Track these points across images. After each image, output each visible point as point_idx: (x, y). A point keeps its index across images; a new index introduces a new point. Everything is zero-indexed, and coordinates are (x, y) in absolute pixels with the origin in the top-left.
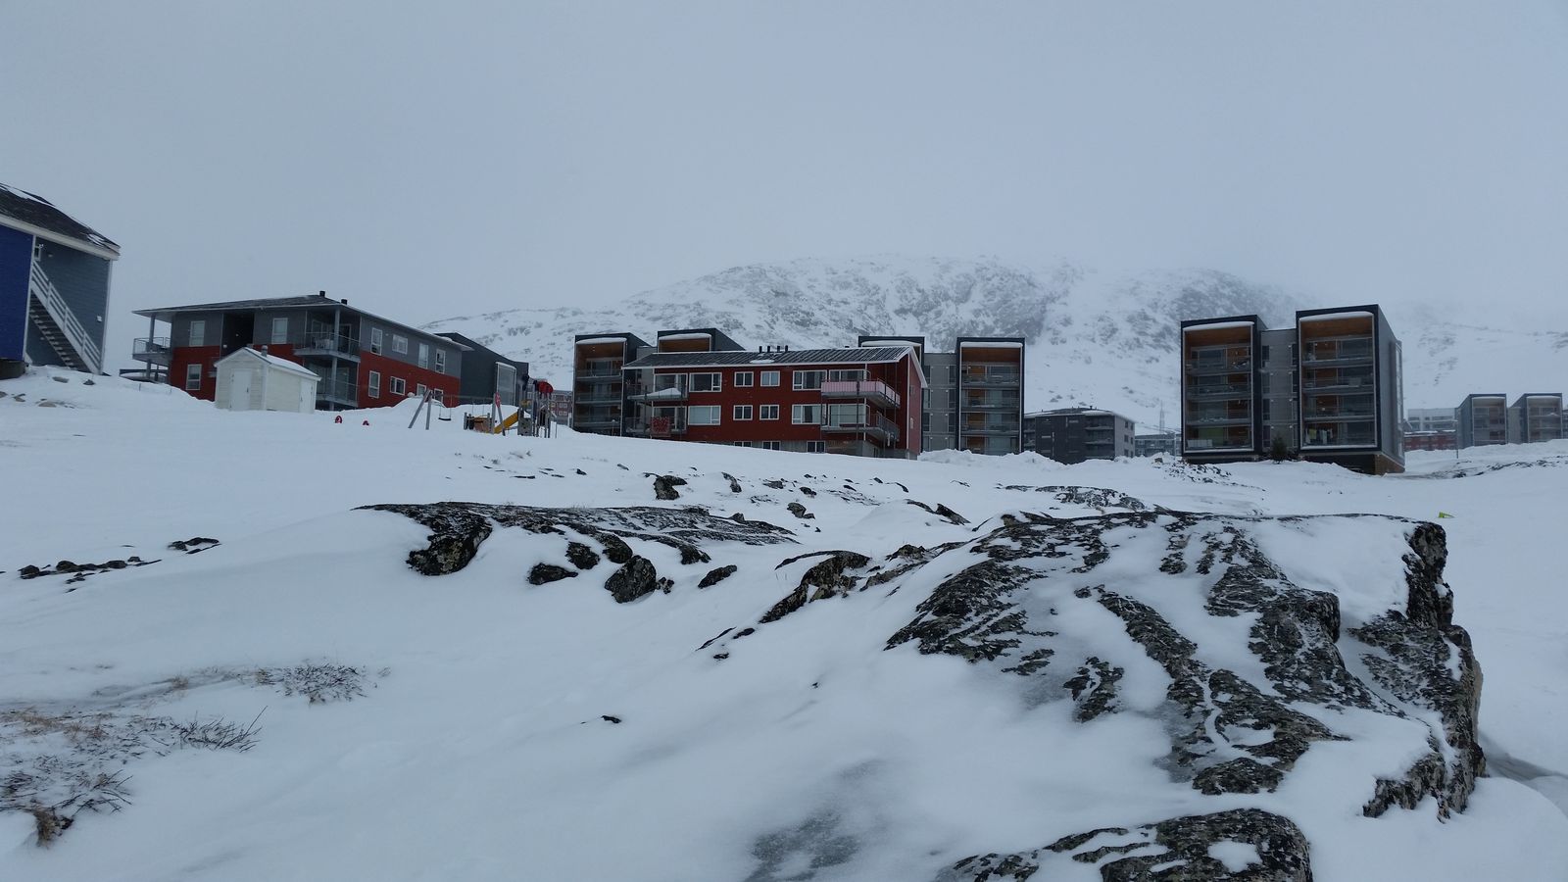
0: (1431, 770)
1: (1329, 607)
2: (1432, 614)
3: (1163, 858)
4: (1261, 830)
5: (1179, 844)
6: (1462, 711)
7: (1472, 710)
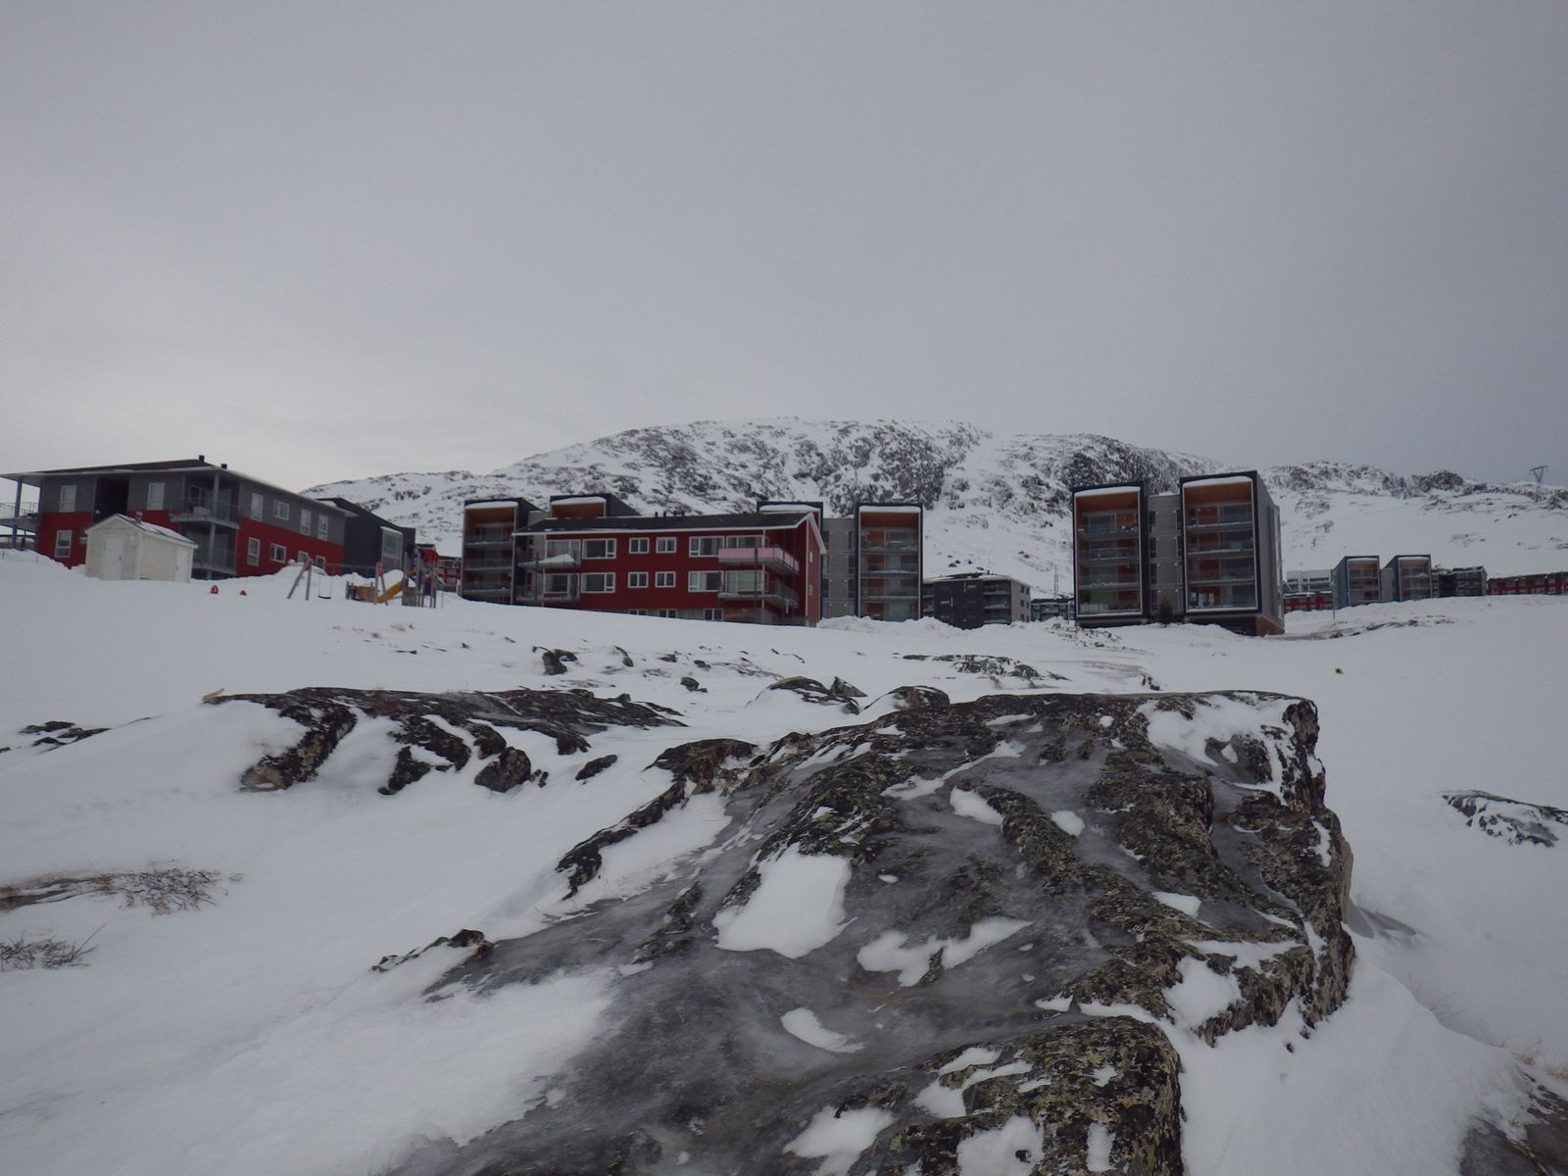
0: (1300, 964)
1: (1203, 792)
2: (1304, 792)
3: (1030, 1076)
4: (1129, 1042)
5: (1047, 1060)
6: (1331, 900)
7: (1341, 896)
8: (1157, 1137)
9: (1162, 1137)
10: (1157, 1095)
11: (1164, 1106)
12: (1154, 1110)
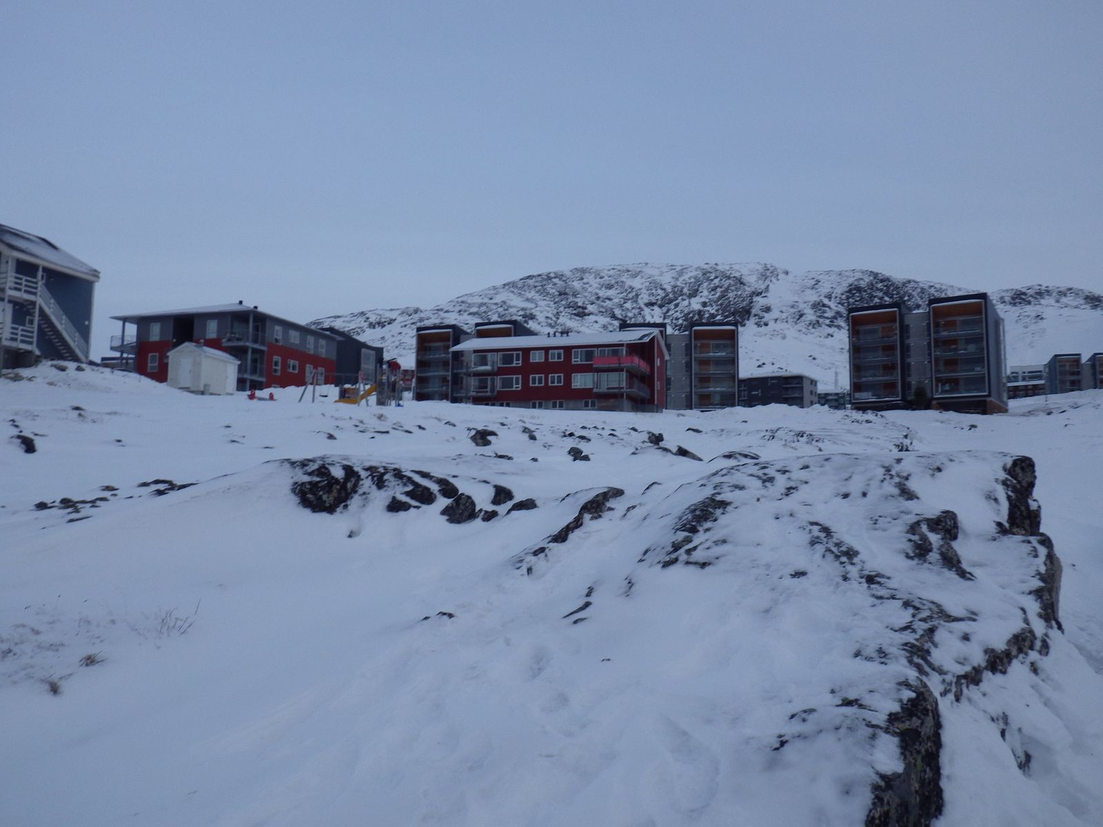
0: (1024, 640)
1: (951, 521)
2: (1025, 522)
6: (1046, 596)
7: (1054, 594)
8: (923, 750)
9: (927, 751)
10: (922, 723)
11: (928, 730)
12: (920, 732)
